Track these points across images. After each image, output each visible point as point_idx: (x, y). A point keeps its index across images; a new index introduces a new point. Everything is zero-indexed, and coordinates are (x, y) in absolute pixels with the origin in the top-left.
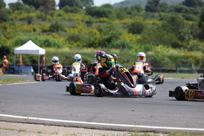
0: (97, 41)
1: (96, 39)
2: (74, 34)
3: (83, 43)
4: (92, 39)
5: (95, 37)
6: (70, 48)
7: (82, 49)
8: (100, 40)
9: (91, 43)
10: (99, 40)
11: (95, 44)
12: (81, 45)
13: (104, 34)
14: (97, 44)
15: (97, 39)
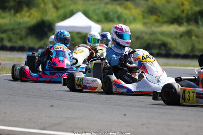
0: (184, 15)
1: (183, 11)
2: (155, 3)
3: (163, 18)
4: (178, 12)
5: (182, 8)
6: (145, 24)
7: (160, 26)
8: (190, 12)
9: (175, 17)
10: (187, 14)
11: (182, 19)
12: (160, 19)
13: (196, 5)
14: (185, 19)
15: (185, 12)
